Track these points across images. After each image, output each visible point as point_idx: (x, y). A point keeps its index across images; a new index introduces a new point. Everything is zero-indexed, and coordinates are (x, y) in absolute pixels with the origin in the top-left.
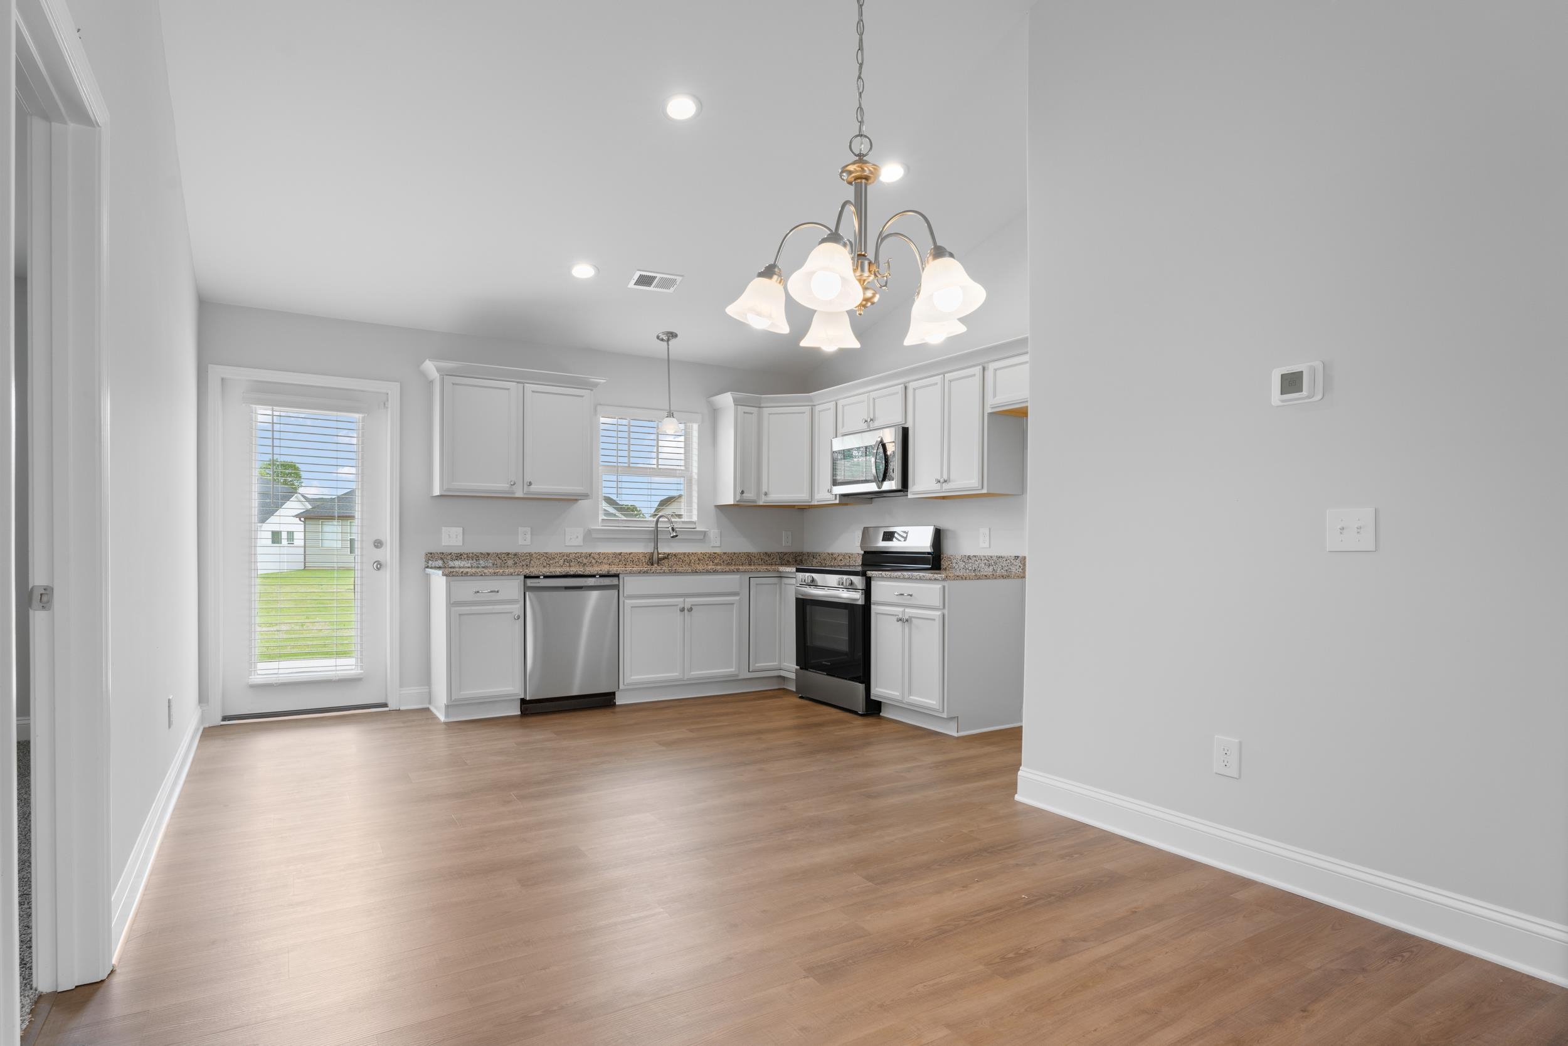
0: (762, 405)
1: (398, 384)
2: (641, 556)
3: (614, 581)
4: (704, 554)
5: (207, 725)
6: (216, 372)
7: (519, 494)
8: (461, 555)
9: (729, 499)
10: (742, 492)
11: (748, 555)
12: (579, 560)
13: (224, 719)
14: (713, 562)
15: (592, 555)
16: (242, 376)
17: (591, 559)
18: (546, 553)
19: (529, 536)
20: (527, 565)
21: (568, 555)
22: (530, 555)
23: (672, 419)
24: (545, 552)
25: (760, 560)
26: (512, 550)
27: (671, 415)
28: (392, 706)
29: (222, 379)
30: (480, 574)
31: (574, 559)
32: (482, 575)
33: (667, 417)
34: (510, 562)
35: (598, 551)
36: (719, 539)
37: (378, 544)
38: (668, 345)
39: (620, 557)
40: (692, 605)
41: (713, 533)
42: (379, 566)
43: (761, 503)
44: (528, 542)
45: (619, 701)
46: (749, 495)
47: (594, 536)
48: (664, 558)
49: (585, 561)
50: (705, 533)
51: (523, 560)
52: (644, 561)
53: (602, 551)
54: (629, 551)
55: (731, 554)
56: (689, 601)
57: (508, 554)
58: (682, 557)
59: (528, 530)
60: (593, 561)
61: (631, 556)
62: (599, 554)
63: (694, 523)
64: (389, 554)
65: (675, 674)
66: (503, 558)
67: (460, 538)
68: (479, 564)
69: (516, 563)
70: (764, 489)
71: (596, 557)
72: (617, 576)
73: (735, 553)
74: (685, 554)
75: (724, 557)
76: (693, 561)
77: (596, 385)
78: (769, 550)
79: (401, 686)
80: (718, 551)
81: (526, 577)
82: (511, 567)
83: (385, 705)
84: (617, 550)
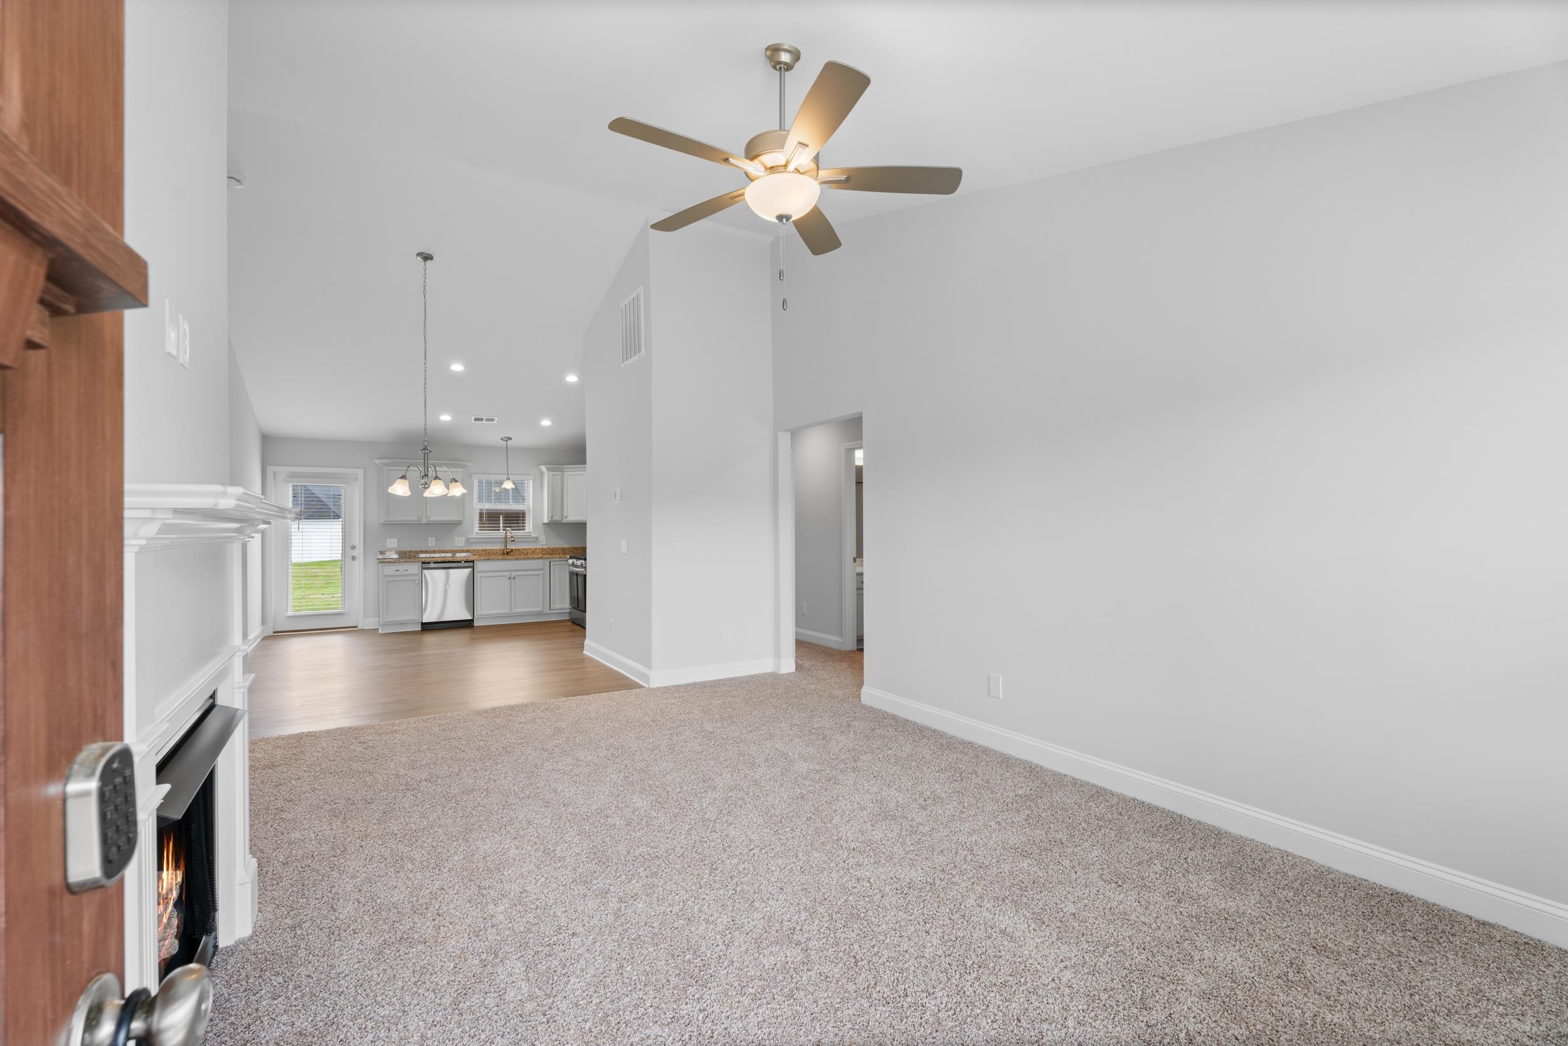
3: (471, 564)
5: (266, 635)
6: (270, 470)
13: (274, 633)
16: (284, 470)
19: (434, 542)
27: (508, 479)
28: (360, 627)
29: (274, 472)
32: (398, 562)
37: (353, 547)
42: (354, 558)
43: (564, 522)
46: (556, 518)
48: (510, 552)
50: (537, 538)
56: (514, 574)
63: (530, 532)
64: (359, 552)
65: (506, 611)
67: (396, 544)
72: (473, 562)
78: (576, 546)
79: (364, 617)
81: (423, 563)
83: (356, 627)
84: (484, 548)
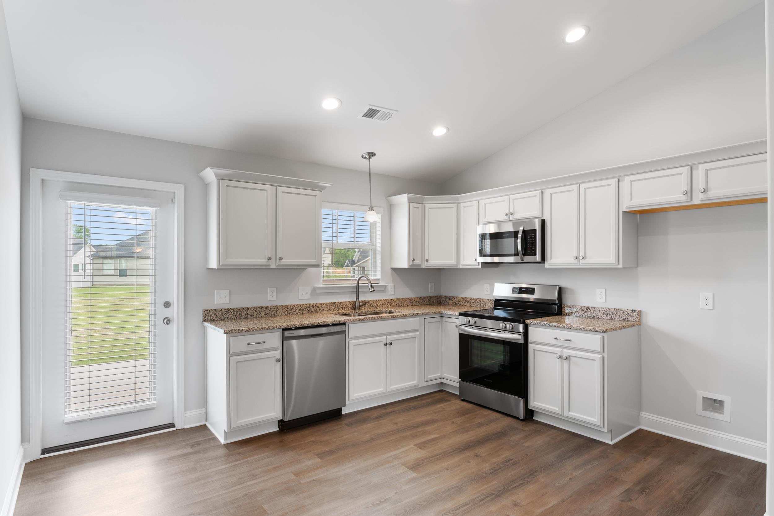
0: (424, 202)
1: (183, 186)
2: (347, 304)
4: (386, 300)
7: (273, 266)
8: (229, 310)
9: (404, 263)
10: (414, 260)
11: (411, 299)
12: (308, 309)
14: (391, 305)
15: (317, 305)
17: (317, 308)
18: (287, 306)
20: (274, 315)
21: (302, 306)
22: (277, 307)
23: (373, 211)
24: (286, 304)
25: (417, 302)
26: (264, 304)
30: (252, 330)
31: (306, 308)
34: (263, 314)
35: (321, 302)
36: (393, 290)
38: (370, 161)
39: (335, 305)
40: (391, 341)
41: (390, 286)
44: (275, 298)
45: (345, 411)
47: (318, 291)
49: (312, 309)
51: (272, 312)
52: (349, 307)
53: (323, 302)
54: (340, 301)
55: (401, 299)
57: (262, 307)
58: (372, 303)
59: (275, 289)
60: (318, 309)
61: (341, 304)
62: (321, 304)
66: (258, 311)
68: (242, 316)
69: (266, 314)
70: (426, 258)
71: (320, 306)
73: (403, 299)
74: (374, 301)
75: (397, 301)
76: (379, 305)
77: (324, 188)
80: (393, 297)
82: (263, 317)
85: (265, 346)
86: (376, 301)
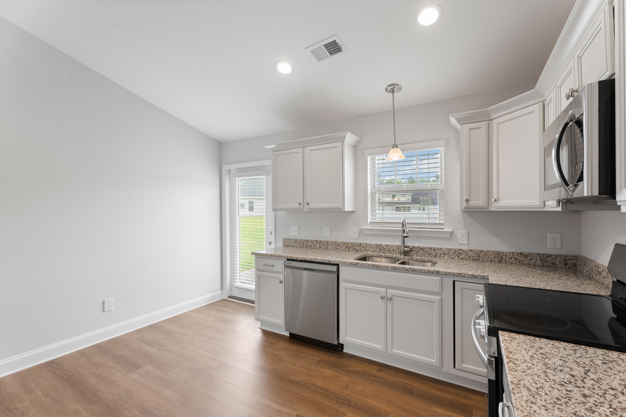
0: (492, 117)
2: (395, 248)
3: (334, 268)
4: (450, 250)
5: (223, 298)
6: (225, 168)
8: (296, 240)
10: (467, 201)
11: (498, 253)
12: (354, 247)
13: (228, 297)
14: (458, 257)
15: (362, 244)
16: (233, 167)
17: (362, 247)
18: (336, 242)
19: (328, 232)
20: (326, 248)
21: (348, 244)
22: (328, 242)
23: (396, 149)
24: (335, 241)
25: (513, 259)
26: (319, 239)
27: (395, 146)
29: (227, 170)
30: (265, 255)
31: (351, 246)
32: (266, 256)
33: (393, 148)
34: (318, 246)
35: (366, 242)
36: (466, 238)
37: (271, 233)
38: (393, 95)
39: (380, 247)
40: (392, 296)
41: (461, 233)
42: (270, 243)
44: (327, 235)
45: (346, 351)
46: (477, 203)
47: (365, 232)
48: (410, 251)
49: (358, 248)
50: (451, 233)
51: (324, 245)
52: (397, 251)
53: (369, 242)
54: (386, 243)
55: (478, 251)
57: (317, 241)
58: (429, 250)
59: (329, 228)
60: (363, 249)
61: (388, 247)
62: (366, 244)
63: (442, 224)
64: (273, 239)
65: (379, 346)
66: (314, 244)
67: (298, 232)
68: (304, 246)
69: (320, 247)
70: (495, 196)
71: (365, 246)
72: (338, 265)
73: (482, 251)
74: (431, 248)
75: (470, 254)
76: (438, 254)
78: (525, 250)
80: (465, 248)
82: (318, 249)
84: (379, 243)
85: (274, 269)
86: (435, 249)
